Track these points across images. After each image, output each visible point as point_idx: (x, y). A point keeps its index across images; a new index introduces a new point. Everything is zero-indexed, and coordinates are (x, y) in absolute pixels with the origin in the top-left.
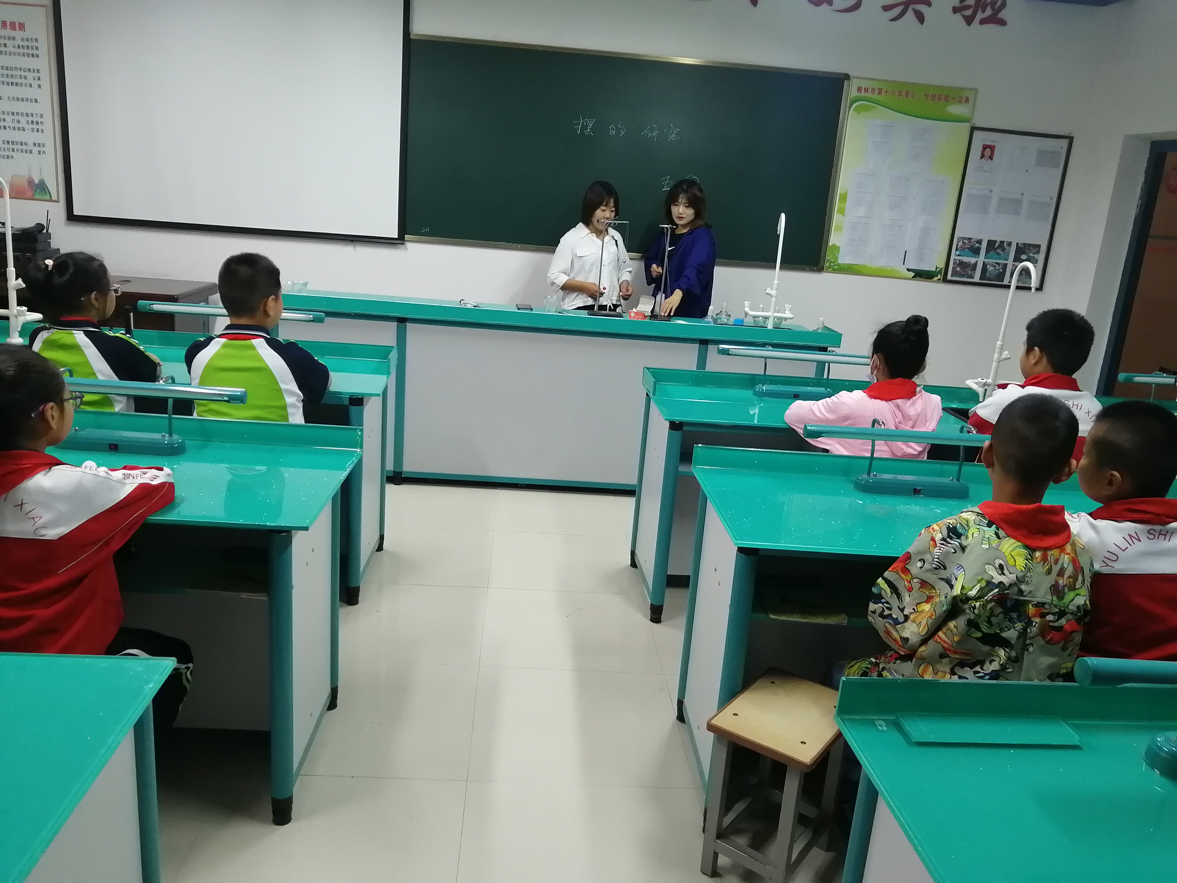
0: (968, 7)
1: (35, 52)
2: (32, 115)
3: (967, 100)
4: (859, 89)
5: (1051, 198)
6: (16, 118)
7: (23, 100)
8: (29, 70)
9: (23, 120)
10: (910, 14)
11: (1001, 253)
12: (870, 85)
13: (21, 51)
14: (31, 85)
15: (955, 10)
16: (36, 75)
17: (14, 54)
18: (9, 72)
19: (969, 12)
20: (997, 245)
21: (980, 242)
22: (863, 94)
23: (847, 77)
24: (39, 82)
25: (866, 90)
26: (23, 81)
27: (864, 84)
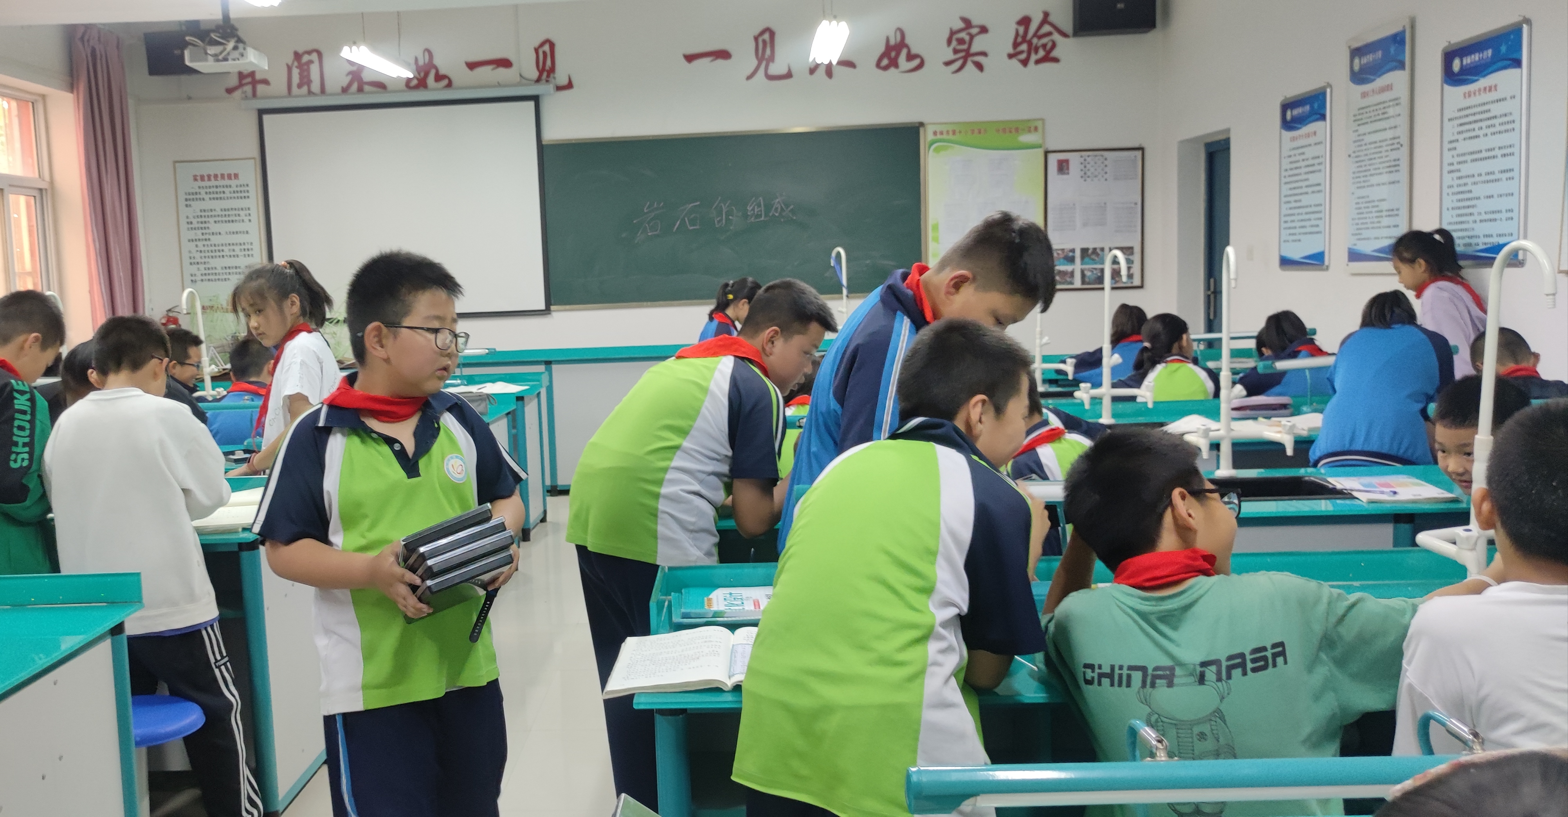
0: (1021, 52)
1: (246, 194)
2: (244, 244)
3: (1036, 129)
4: (935, 133)
5: (1136, 204)
6: (232, 247)
7: (237, 233)
8: (242, 209)
9: (237, 248)
10: (970, 66)
11: (1096, 258)
12: (944, 128)
13: (236, 195)
14: (243, 221)
15: (1011, 56)
16: (248, 212)
17: (231, 198)
18: (227, 213)
19: (1023, 56)
20: (1090, 251)
21: (1073, 251)
22: (939, 137)
23: (922, 124)
24: (250, 218)
25: (942, 133)
26: (237, 218)
27: (938, 128)
